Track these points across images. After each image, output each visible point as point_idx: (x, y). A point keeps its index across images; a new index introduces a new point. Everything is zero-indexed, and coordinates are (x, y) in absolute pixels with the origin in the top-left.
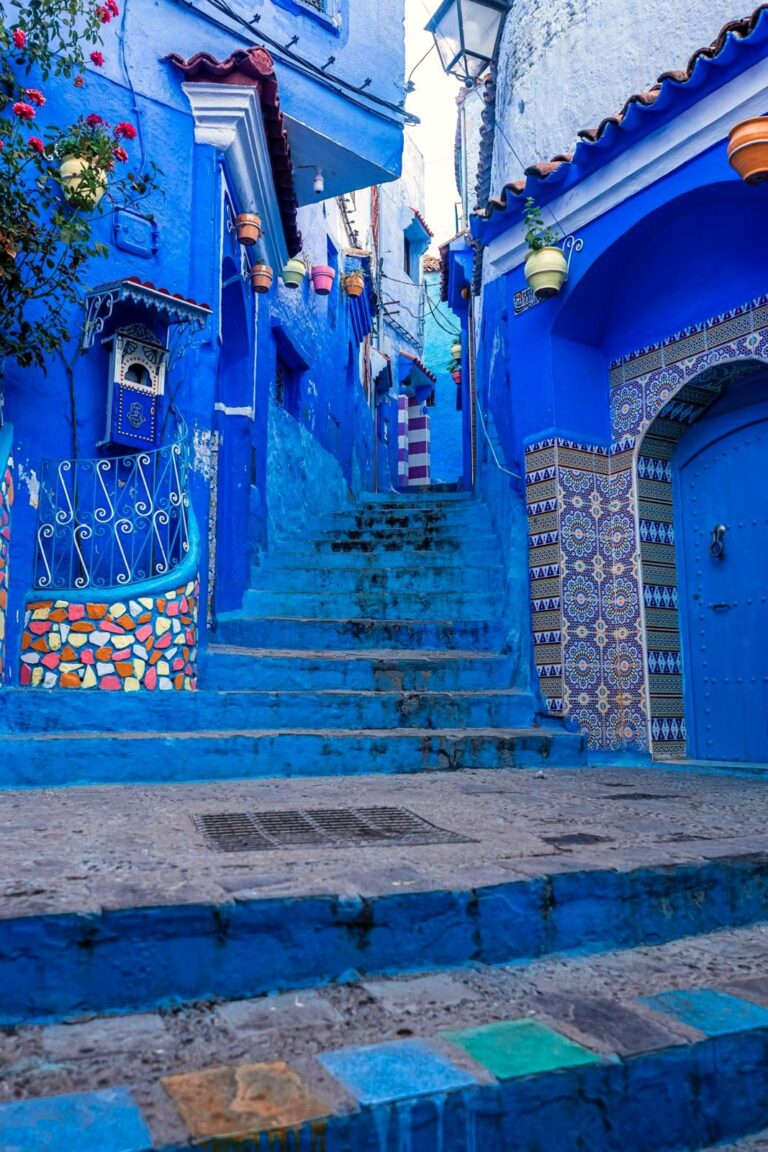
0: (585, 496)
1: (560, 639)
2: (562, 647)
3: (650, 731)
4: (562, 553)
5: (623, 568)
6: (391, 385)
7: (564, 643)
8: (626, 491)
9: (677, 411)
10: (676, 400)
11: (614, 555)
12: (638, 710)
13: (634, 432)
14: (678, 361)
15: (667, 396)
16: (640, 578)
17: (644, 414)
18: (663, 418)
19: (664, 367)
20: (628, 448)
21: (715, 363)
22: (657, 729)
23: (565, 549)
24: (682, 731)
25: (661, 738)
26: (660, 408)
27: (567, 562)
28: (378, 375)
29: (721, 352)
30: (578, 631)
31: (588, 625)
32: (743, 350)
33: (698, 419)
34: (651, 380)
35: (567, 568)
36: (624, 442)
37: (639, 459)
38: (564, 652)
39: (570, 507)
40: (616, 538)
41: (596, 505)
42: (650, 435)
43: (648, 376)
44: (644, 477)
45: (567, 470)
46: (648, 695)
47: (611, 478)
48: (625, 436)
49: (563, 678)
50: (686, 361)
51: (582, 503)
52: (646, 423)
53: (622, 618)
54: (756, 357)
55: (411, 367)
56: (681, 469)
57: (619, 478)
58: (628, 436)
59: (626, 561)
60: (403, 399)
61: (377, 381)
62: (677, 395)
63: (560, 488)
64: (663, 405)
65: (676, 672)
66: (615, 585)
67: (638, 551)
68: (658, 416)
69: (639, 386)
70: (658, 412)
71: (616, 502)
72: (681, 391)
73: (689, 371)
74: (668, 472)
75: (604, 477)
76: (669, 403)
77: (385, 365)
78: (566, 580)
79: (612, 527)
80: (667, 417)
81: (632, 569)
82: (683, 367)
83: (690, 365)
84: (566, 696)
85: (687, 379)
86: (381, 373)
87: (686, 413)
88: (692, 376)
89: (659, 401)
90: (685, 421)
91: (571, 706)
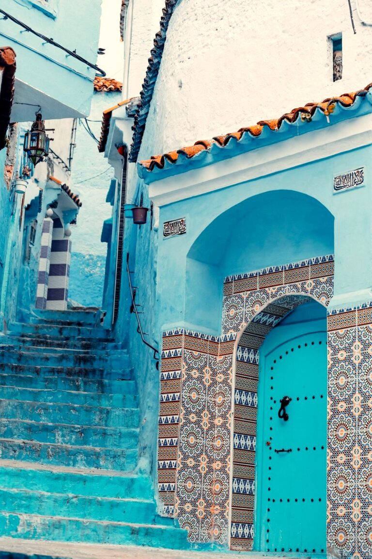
0: (200, 370)
1: (175, 466)
2: (177, 472)
3: (230, 531)
4: (182, 408)
5: (222, 421)
6: (40, 212)
7: (178, 469)
8: (228, 369)
9: (265, 319)
10: (264, 313)
11: (217, 412)
12: (223, 517)
13: (236, 329)
14: (267, 287)
15: (258, 309)
16: (232, 429)
17: (244, 318)
18: (255, 322)
19: (258, 289)
20: (232, 340)
21: (288, 294)
22: (235, 530)
23: (184, 406)
24: (251, 533)
25: (237, 537)
26: (254, 316)
27: (185, 414)
28: (29, 203)
29: (292, 288)
30: (188, 462)
31: (195, 458)
32: (304, 289)
33: (278, 325)
34: (250, 295)
35: (184, 418)
36: (230, 335)
37: (238, 348)
38: (178, 475)
39: (190, 377)
40: (219, 400)
41: (207, 376)
42: (246, 333)
43: (249, 292)
44: (240, 361)
45: (190, 351)
46: (230, 508)
47: (219, 359)
48: (231, 331)
49: (176, 492)
50: (271, 288)
51: (198, 374)
52: (244, 325)
53: (218, 455)
54: (310, 295)
55: (59, 192)
56: (266, 356)
57: (225, 359)
58: (232, 331)
59: (224, 416)
60: (49, 222)
61: (28, 208)
62: (264, 309)
63: (184, 364)
64: (256, 314)
65: (251, 494)
66: (216, 432)
67: (233, 410)
68: (253, 321)
69: (242, 299)
70: (252, 319)
71: (221, 375)
72: (267, 307)
73: (273, 296)
74: (257, 357)
75: (215, 357)
76: (260, 313)
77: (37, 194)
78: (183, 426)
79: (217, 392)
80: (258, 322)
81: (227, 422)
82: (270, 292)
83: (274, 291)
84: (176, 504)
85: (271, 300)
86: (32, 201)
87: (271, 320)
88: (274, 299)
89: (253, 312)
90: (271, 324)
91: (179, 511)
